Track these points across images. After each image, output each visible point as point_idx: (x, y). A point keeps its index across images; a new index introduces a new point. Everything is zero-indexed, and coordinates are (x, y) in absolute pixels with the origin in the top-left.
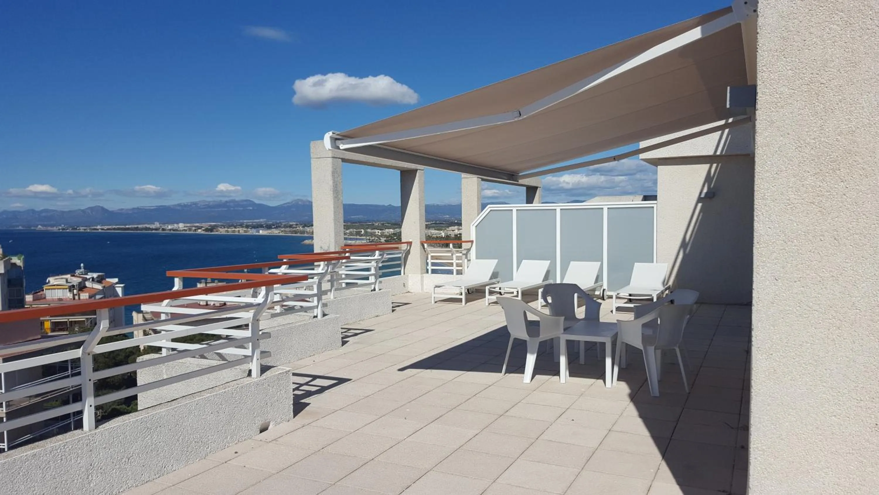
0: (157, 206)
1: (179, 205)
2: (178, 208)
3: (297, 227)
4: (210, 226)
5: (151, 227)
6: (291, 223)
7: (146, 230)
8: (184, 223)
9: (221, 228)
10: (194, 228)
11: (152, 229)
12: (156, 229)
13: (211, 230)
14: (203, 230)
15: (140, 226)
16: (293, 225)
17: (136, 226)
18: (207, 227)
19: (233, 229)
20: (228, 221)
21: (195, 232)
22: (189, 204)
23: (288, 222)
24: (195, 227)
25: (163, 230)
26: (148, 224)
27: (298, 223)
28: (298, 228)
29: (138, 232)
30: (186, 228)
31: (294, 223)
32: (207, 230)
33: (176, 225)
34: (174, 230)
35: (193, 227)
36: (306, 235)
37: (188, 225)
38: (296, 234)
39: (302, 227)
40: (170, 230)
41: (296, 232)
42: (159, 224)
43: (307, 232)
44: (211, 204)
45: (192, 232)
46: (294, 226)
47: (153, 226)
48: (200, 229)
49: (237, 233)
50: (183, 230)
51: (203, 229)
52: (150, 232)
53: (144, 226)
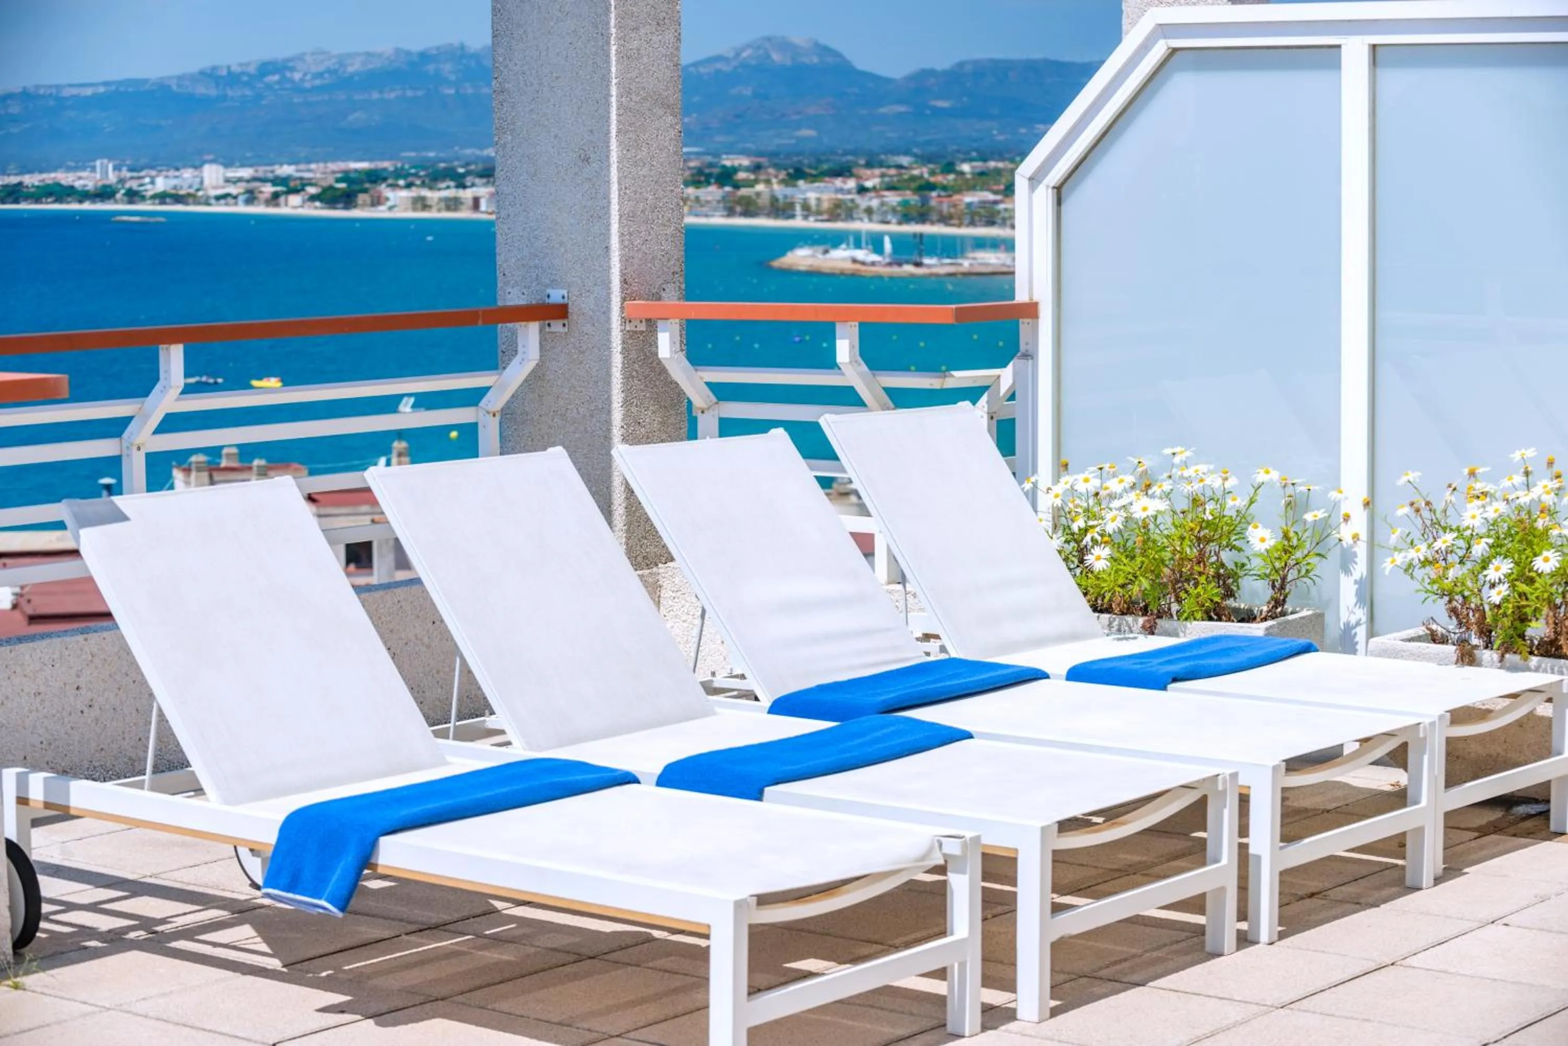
0: (106, 84)
1: (209, 75)
2: (201, 90)
3: (756, 181)
4: (346, 177)
5: (78, 184)
6: (728, 162)
7: (59, 200)
8: (228, 164)
9: (394, 186)
10: (268, 189)
11: (85, 196)
12: (105, 194)
13: (347, 199)
14: (313, 198)
15: (31, 180)
16: (735, 170)
17: (14, 180)
18: (330, 181)
19: (451, 193)
20: (431, 154)
21: (271, 211)
22: (252, 69)
23: (717, 155)
24: (276, 181)
25: (133, 196)
26: (69, 169)
27: (763, 161)
28: (760, 187)
29: (23, 206)
30: (233, 190)
31: (746, 162)
32: (329, 197)
33: (188, 174)
34: (178, 199)
35: (264, 180)
36: (798, 222)
37: (246, 173)
38: (746, 214)
39: (782, 182)
40: (162, 197)
41: (749, 208)
42: (117, 168)
43: (806, 207)
44: (354, 67)
45: (259, 209)
46: (742, 175)
47: (86, 180)
48: (296, 191)
49: (464, 214)
50: (218, 198)
51: (312, 190)
52: (75, 206)
53: (50, 177)
